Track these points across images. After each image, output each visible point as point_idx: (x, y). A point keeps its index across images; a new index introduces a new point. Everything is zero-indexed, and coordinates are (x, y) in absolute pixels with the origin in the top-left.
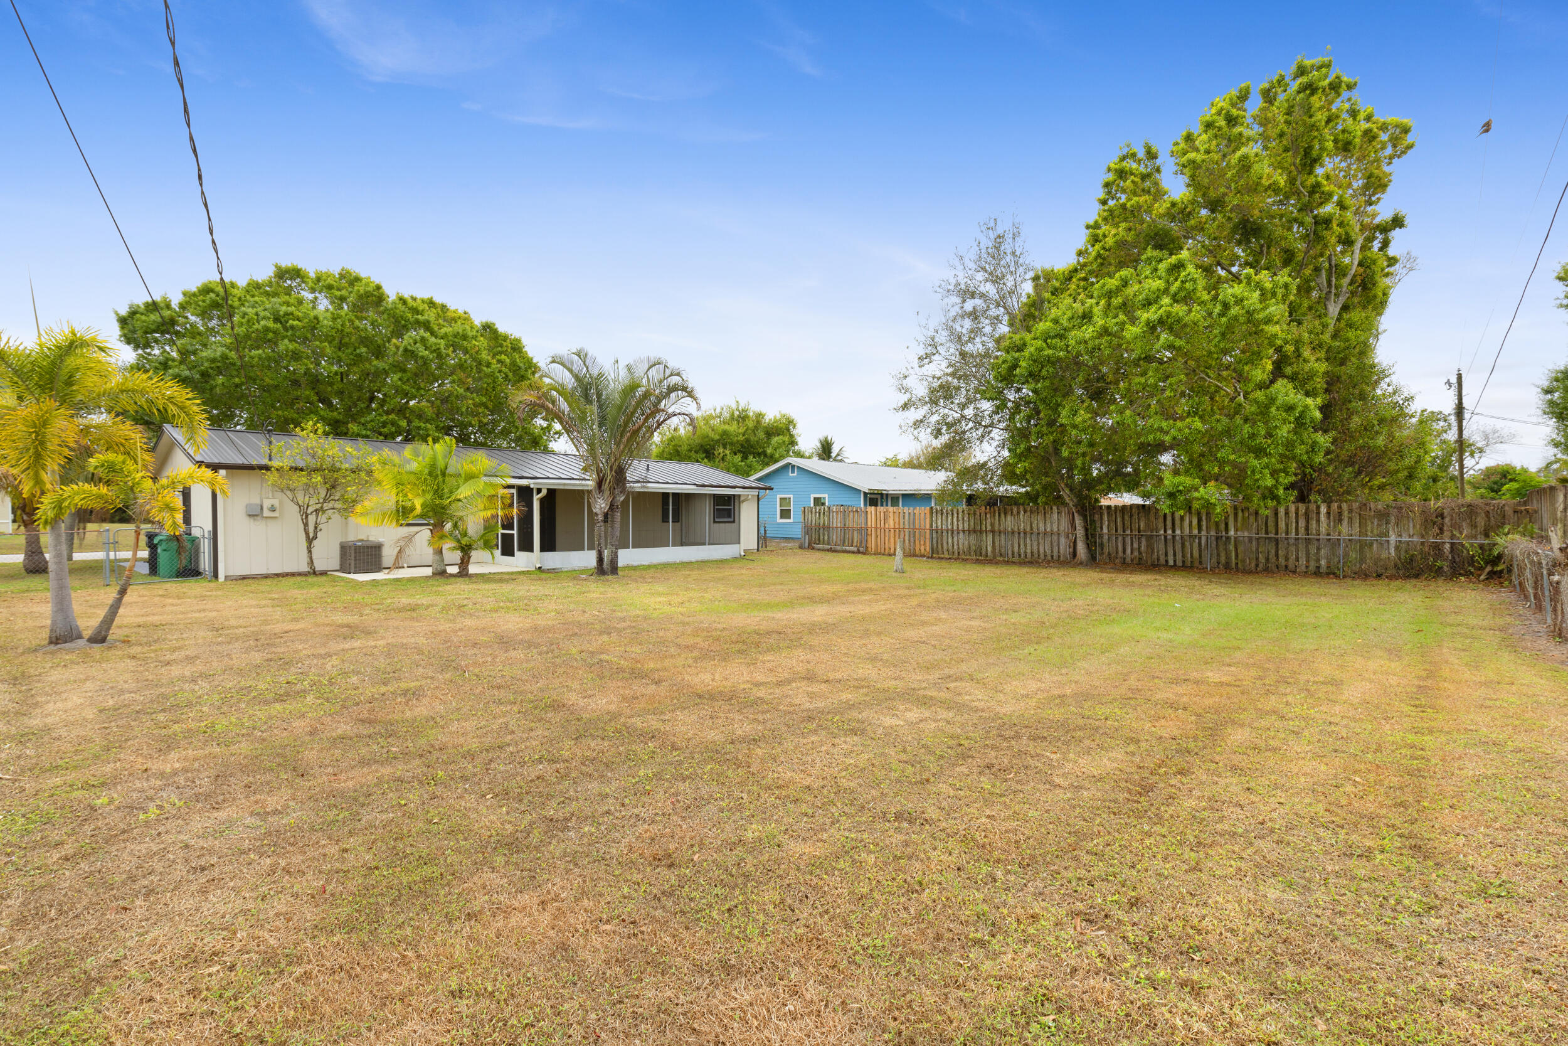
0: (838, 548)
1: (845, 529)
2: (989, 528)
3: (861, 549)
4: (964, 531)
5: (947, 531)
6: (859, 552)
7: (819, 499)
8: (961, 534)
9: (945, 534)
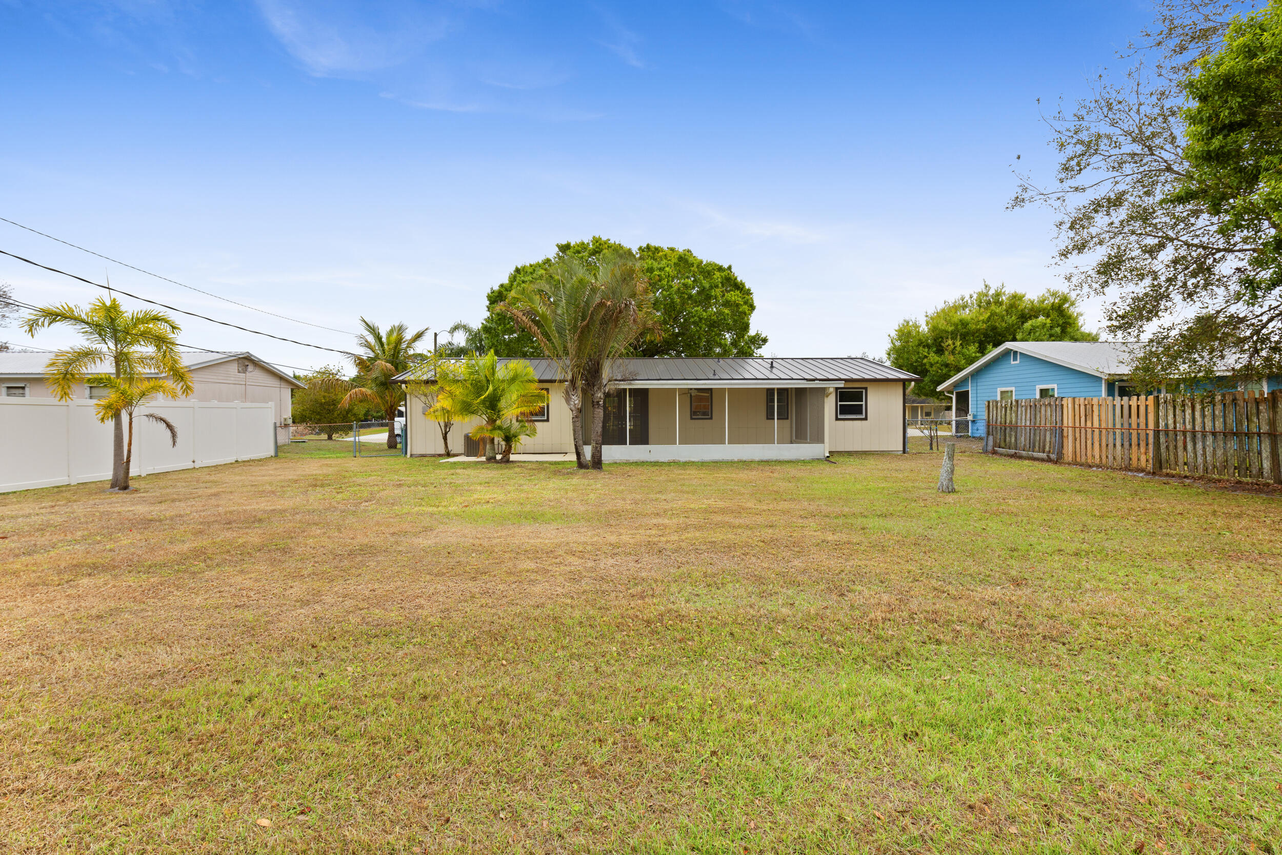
0: (1024, 453)
1: (1035, 429)
2: (1265, 428)
3: (1053, 456)
4: (1214, 434)
5: (1184, 433)
6: (1049, 460)
7: (1047, 390)
8: (1210, 440)
9: (1180, 438)
